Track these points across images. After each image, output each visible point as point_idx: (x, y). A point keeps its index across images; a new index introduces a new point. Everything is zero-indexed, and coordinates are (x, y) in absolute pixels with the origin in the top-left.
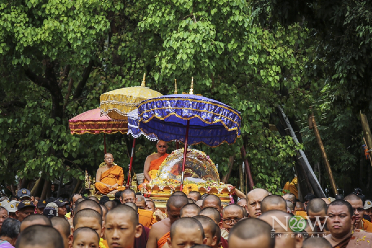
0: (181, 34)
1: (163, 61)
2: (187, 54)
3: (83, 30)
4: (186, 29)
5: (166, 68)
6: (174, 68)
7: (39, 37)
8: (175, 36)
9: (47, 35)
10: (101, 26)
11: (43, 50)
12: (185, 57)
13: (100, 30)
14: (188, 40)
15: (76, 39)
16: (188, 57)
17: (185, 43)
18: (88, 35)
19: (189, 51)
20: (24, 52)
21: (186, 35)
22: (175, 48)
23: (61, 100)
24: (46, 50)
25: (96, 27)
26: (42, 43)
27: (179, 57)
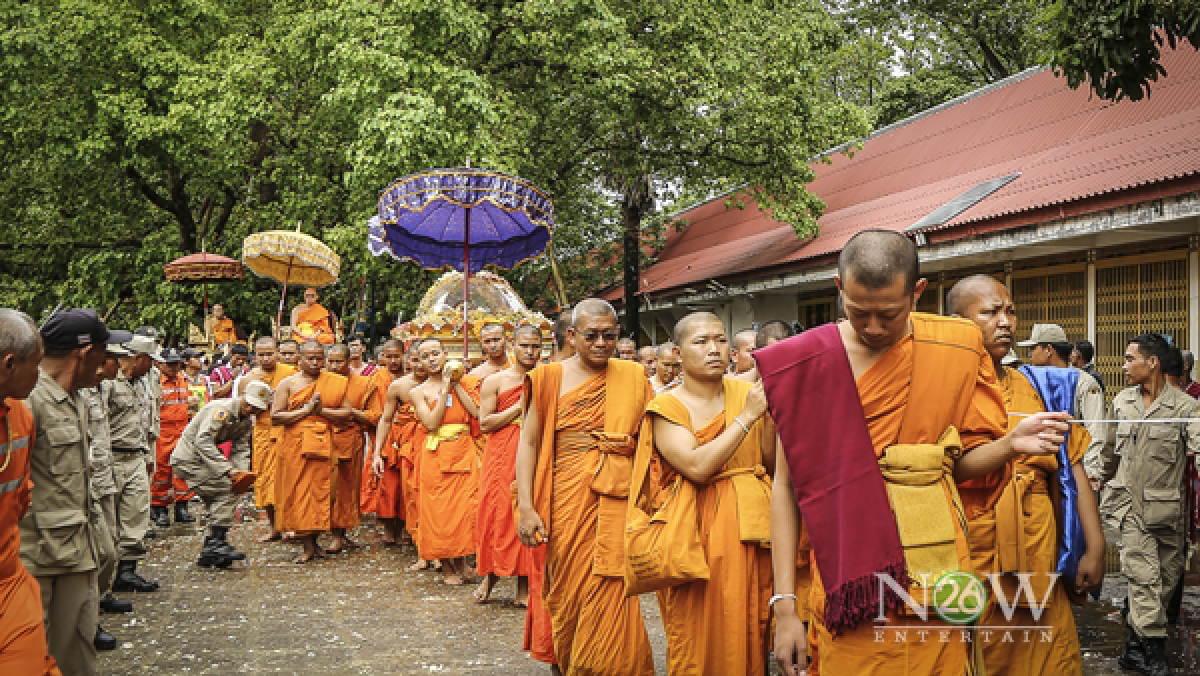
0: (392, 112)
1: (360, 152)
2: (402, 137)
3: (232, 114)
4: (397, 105)
5: (363, 162)
6: (377, 162)
7: (161, 127)
8: (380, 114)
9: (174, 122)
10: (258, 109)
11: (168, 146)
12: (399, 141)
13: (258, 115)
14: (404, 118)
15: (219, 128)
16: (404, 142)
17: (398, 122)
18: (238, 121)
19: (405, 134)
20: (138, 149)
21: (399, 112)
22: (382, 129)
23: (194, 230)
24: (172, 146)
25: (251, 110)
26: (166, 136)
27: (389, 141)
